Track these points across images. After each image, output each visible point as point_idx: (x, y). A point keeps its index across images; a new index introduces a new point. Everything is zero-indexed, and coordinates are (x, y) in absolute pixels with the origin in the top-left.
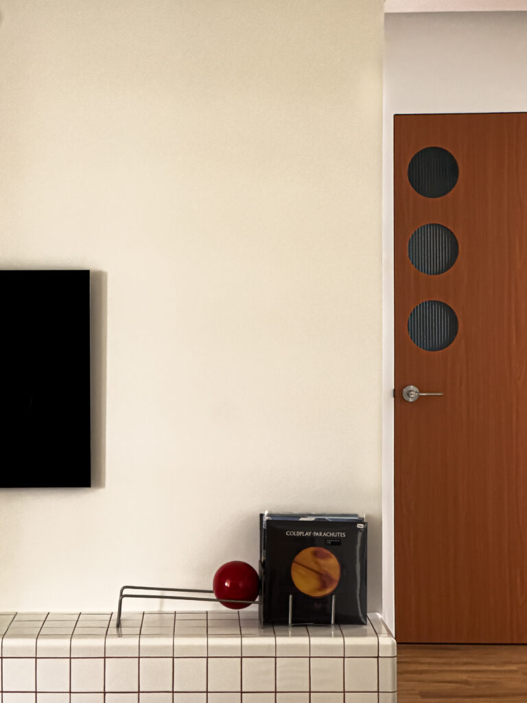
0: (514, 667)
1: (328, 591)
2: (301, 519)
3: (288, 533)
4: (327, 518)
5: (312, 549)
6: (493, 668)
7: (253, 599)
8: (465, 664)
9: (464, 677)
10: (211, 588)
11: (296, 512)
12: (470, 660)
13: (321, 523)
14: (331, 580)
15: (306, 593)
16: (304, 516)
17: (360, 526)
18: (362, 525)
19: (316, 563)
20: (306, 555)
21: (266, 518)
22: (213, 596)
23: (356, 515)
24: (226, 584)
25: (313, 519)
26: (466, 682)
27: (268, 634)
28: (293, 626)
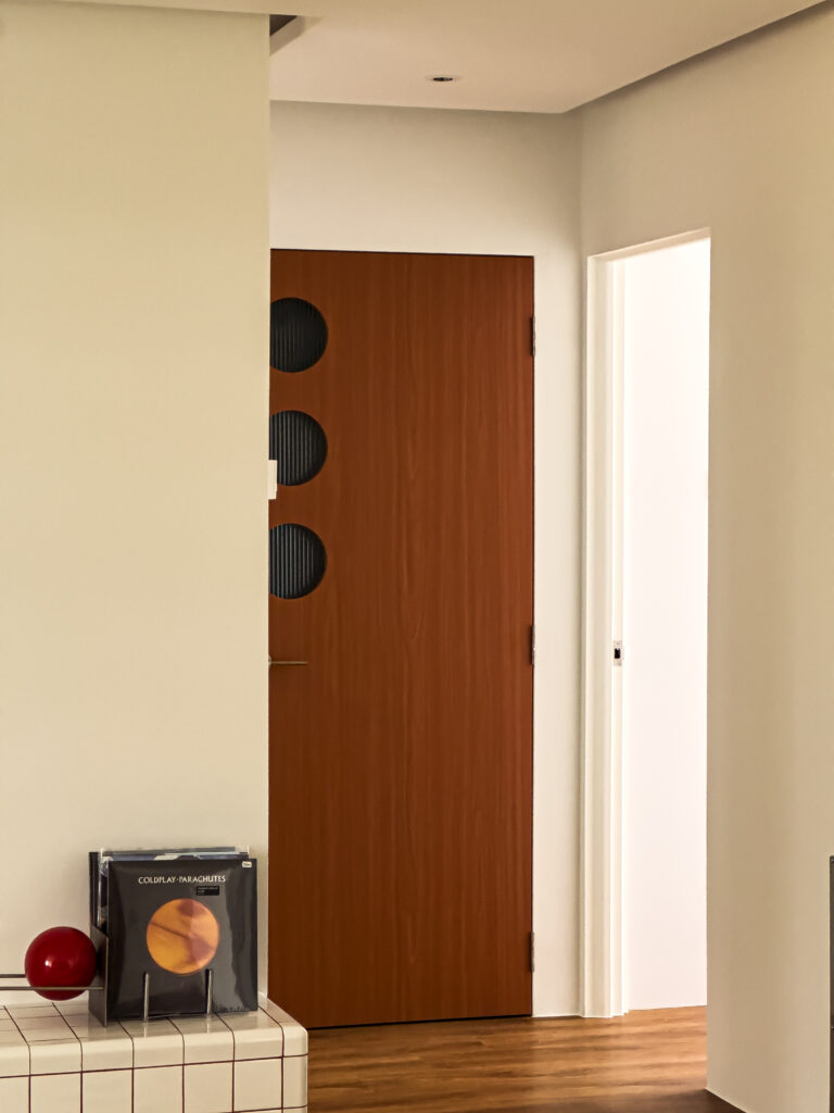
0: (416, 1058)
1: (202, 964)
2: (158, 858)
3: (142, 880)
4: (195, 854)
5: (176, 903)
6: (385, 1060)
7: (86, 983)
8: (347, 1057)
9: (353, 1077)
10: (22, 971)
11: (147, 847)
12: (351, 1051)
13: (190, 863)
14: (204, 946)
15: (170, 969)
16: (161, 852)
17: (247, 864)
18: (250, 863)
19: (183, 922)
20: (168, 912)
21: (104, 860)
22: (25, 982)
23: (233, 849)
24: (47, 963)
25: (174, 857)
26: (359, 1085)
27: (112, 1034)
28: (150, 1020)
